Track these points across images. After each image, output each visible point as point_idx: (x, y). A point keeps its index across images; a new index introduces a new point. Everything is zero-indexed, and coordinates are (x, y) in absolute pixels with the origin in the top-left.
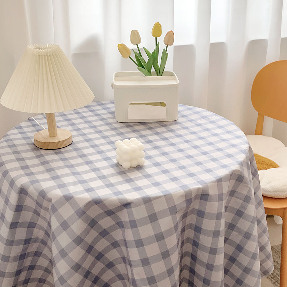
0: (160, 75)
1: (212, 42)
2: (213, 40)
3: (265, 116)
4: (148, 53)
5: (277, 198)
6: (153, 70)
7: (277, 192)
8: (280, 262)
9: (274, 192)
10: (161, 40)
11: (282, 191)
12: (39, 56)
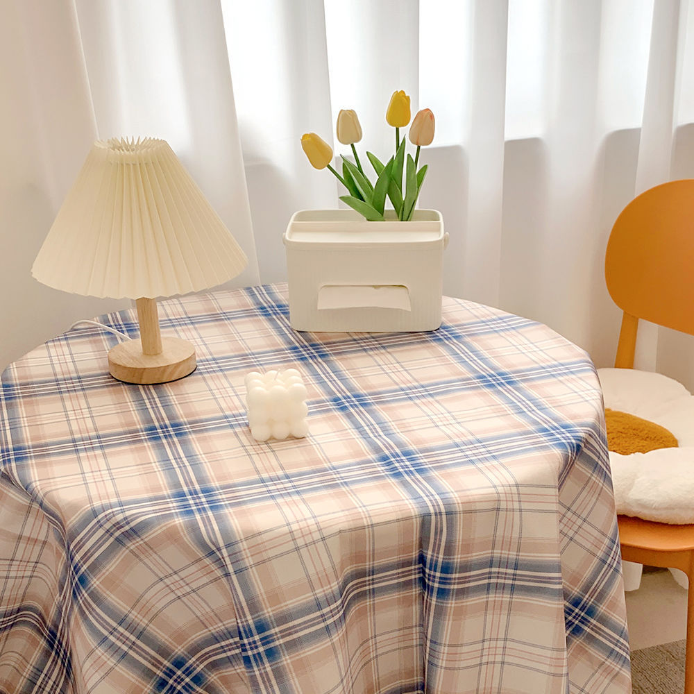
0: (405, 217)
1: (509, 139)
2: (512, 133)
3: (640, 319)
4: (377, 164)
5: (672, 523)
6: (389, 206)
7: (673, 509)
8: (682, 685)
9: (666, 508)
11: (686, 507)
12: (122, 165)
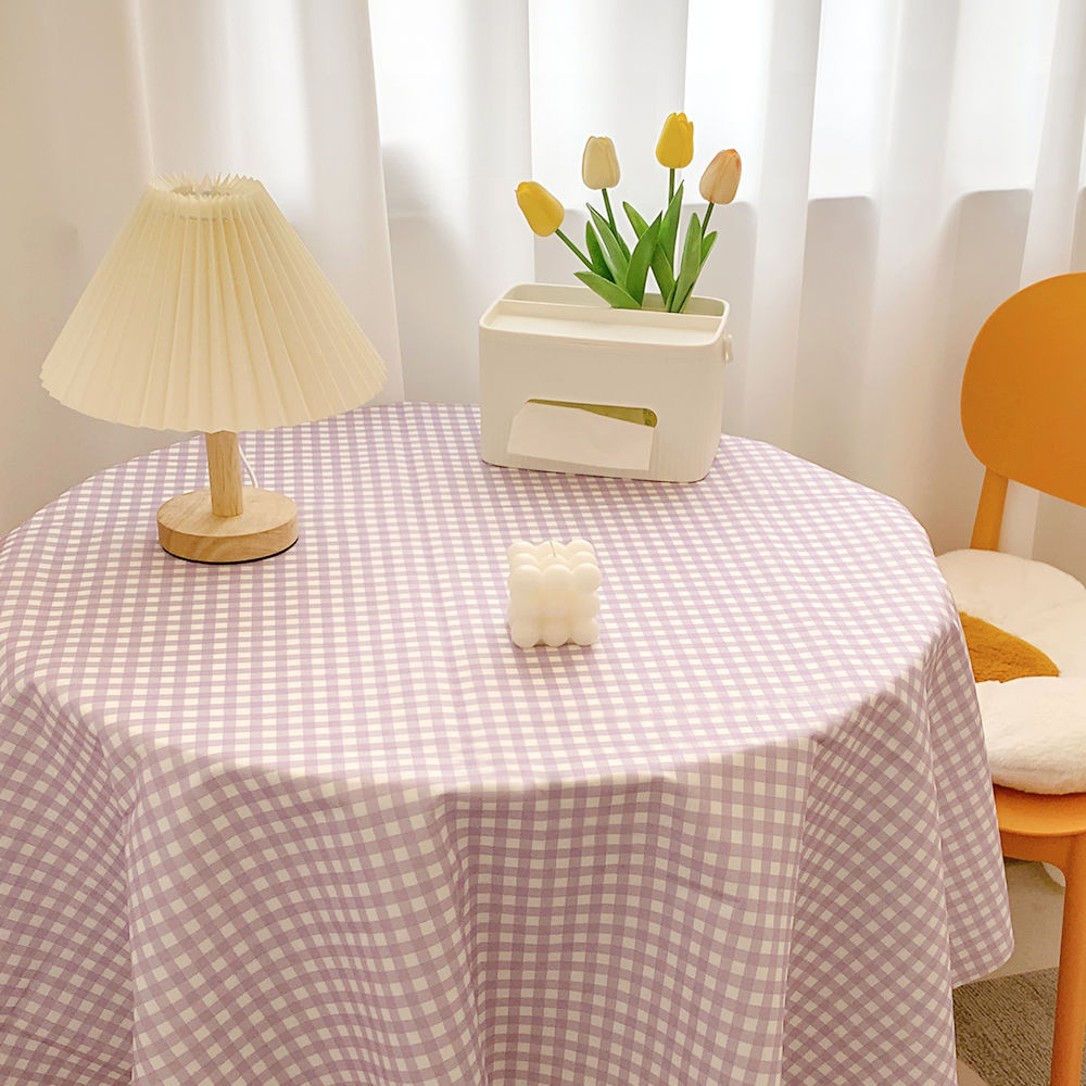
0: (674, 307)
1: (815, 197)
2: (820, 188)
3: (1011, 482)
4: (638, 221)
6: (652, 287)
8: (1049, 1036)
10: (692, 179)
